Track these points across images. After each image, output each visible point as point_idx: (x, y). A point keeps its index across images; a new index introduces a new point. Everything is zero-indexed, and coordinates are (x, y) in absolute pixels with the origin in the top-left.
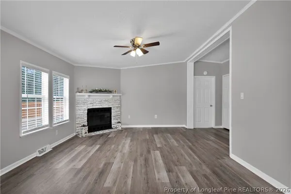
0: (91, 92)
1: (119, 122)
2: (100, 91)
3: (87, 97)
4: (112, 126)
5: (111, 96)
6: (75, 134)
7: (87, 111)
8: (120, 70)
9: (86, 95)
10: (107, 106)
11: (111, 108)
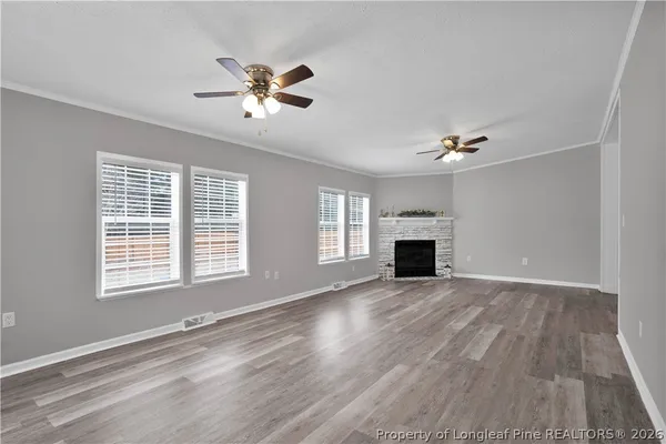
0: (401, 215)
1: (447, 266)
2: (414, 214)
3: (394, 223)
4: (437, 271)
5: (433, 221)
6: (377, 277)
7: (394, 245)
8: (452, 175)
9: (392, 221)
10: (426, 238)
11: (434, 241)
